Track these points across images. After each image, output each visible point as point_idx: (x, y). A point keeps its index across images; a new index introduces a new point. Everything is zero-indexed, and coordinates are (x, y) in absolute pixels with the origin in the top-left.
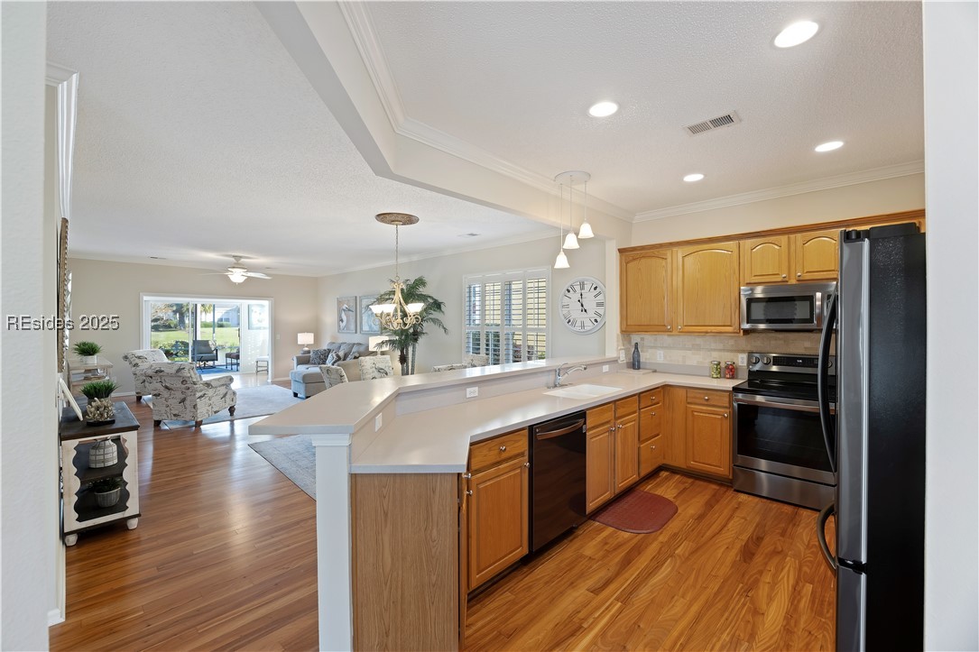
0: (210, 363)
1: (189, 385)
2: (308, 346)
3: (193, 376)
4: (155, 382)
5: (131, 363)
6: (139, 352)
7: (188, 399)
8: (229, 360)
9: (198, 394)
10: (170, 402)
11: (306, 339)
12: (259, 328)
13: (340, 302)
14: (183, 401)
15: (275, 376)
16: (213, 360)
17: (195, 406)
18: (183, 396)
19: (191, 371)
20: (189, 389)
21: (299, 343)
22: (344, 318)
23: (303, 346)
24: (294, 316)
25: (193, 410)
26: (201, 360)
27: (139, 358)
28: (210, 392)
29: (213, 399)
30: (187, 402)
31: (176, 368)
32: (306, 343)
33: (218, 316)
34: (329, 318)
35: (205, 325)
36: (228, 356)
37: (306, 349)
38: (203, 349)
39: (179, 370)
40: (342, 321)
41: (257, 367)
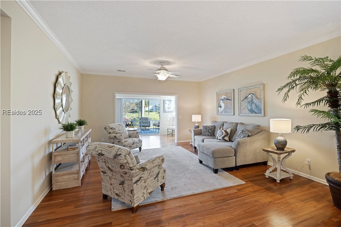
0: (147, 128)
1: (127, 171)
2: (198, 123)
3: (130, 161)
4: (101, 161)
5: (107, 132)
6: (112, 125)
7: (126, 182)
8: (155, 127)
9: (135, 179)
10: (113, 181)
11: (196, 118)
12: (169, 112)
13: (218, 95)
14: (122, 183)
15: (178, 139)
16: (149, 127)
17: (132, 191)
18: (122, 179)
19: (128, 157)
20: (126, 173)
21: (193, 121)
22: (222, 104)
23: (195, 122)
24: (189, 105)
25: (130, 194)
26: (144, 126)
27: (111, 128)
28: (145, 175)
29: (148, 181)
30: (126, 185)
31: (114, 153)
32: (197, 121)
33: (150, 108)
34: (210, 105)
35: (146, 111)
36: (154, 125)
37: (197, 125)
38: (145, 121)
39: (116, 156)
40: (220, 107)
41: (168, 132)
